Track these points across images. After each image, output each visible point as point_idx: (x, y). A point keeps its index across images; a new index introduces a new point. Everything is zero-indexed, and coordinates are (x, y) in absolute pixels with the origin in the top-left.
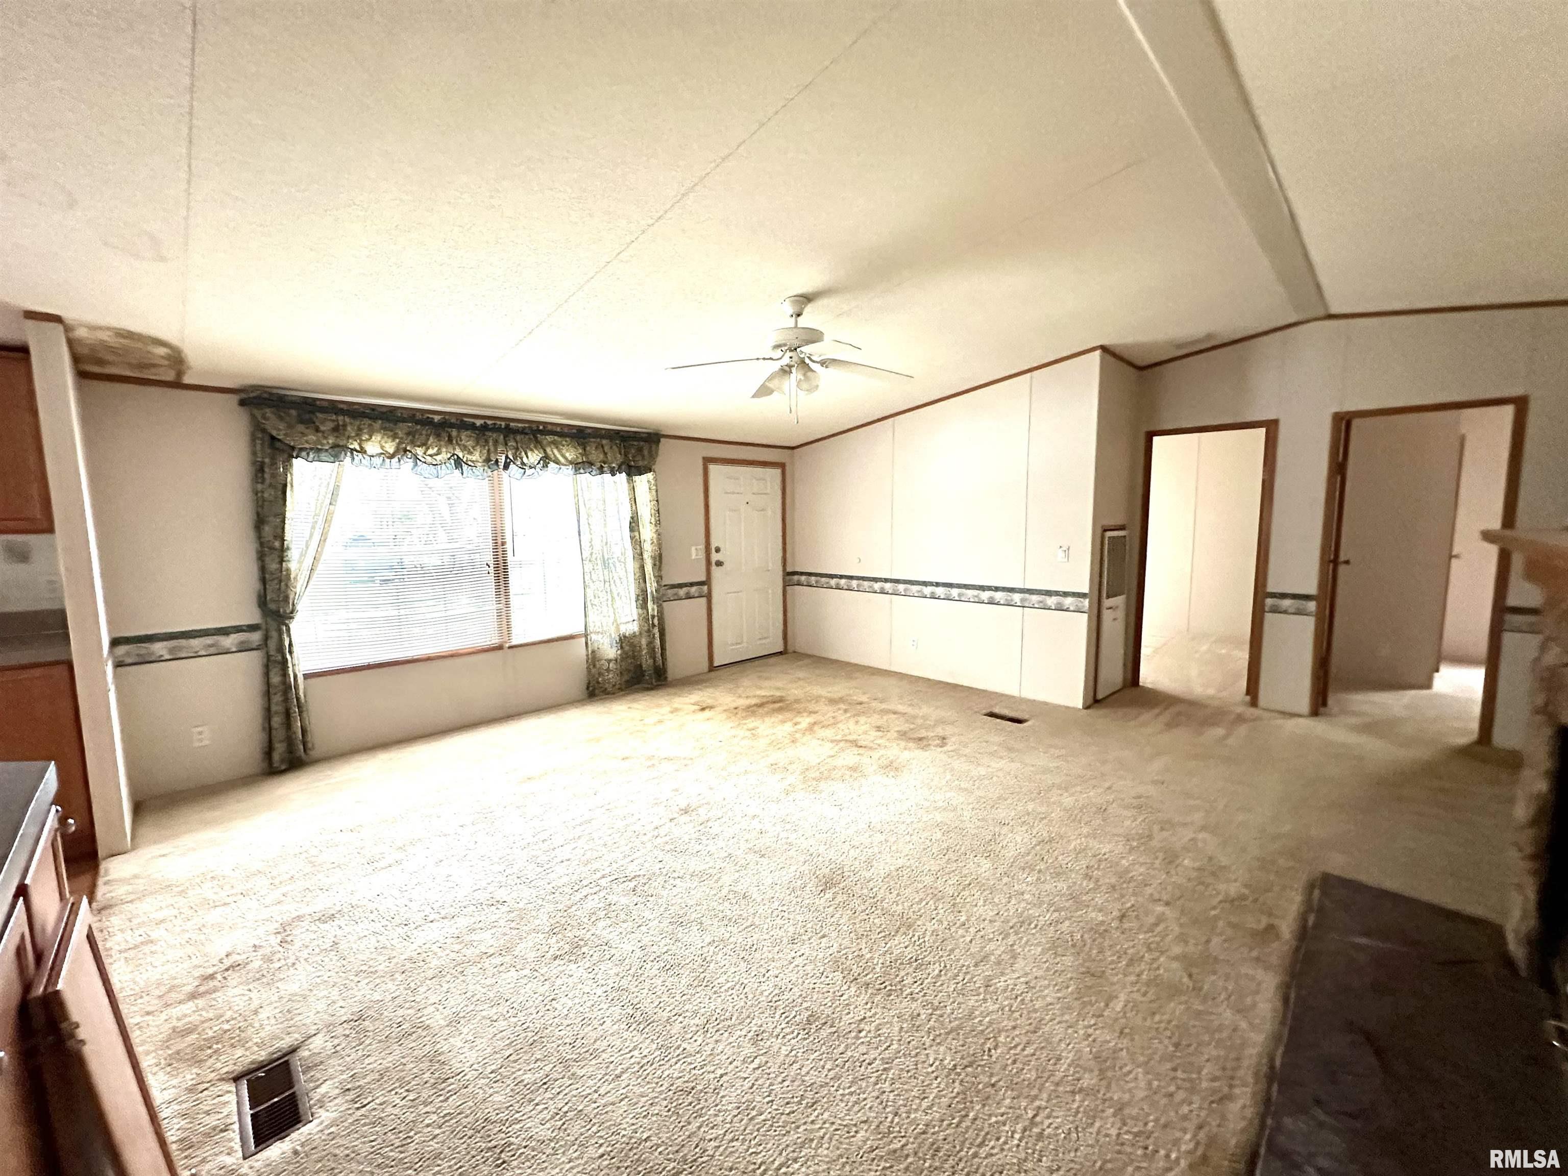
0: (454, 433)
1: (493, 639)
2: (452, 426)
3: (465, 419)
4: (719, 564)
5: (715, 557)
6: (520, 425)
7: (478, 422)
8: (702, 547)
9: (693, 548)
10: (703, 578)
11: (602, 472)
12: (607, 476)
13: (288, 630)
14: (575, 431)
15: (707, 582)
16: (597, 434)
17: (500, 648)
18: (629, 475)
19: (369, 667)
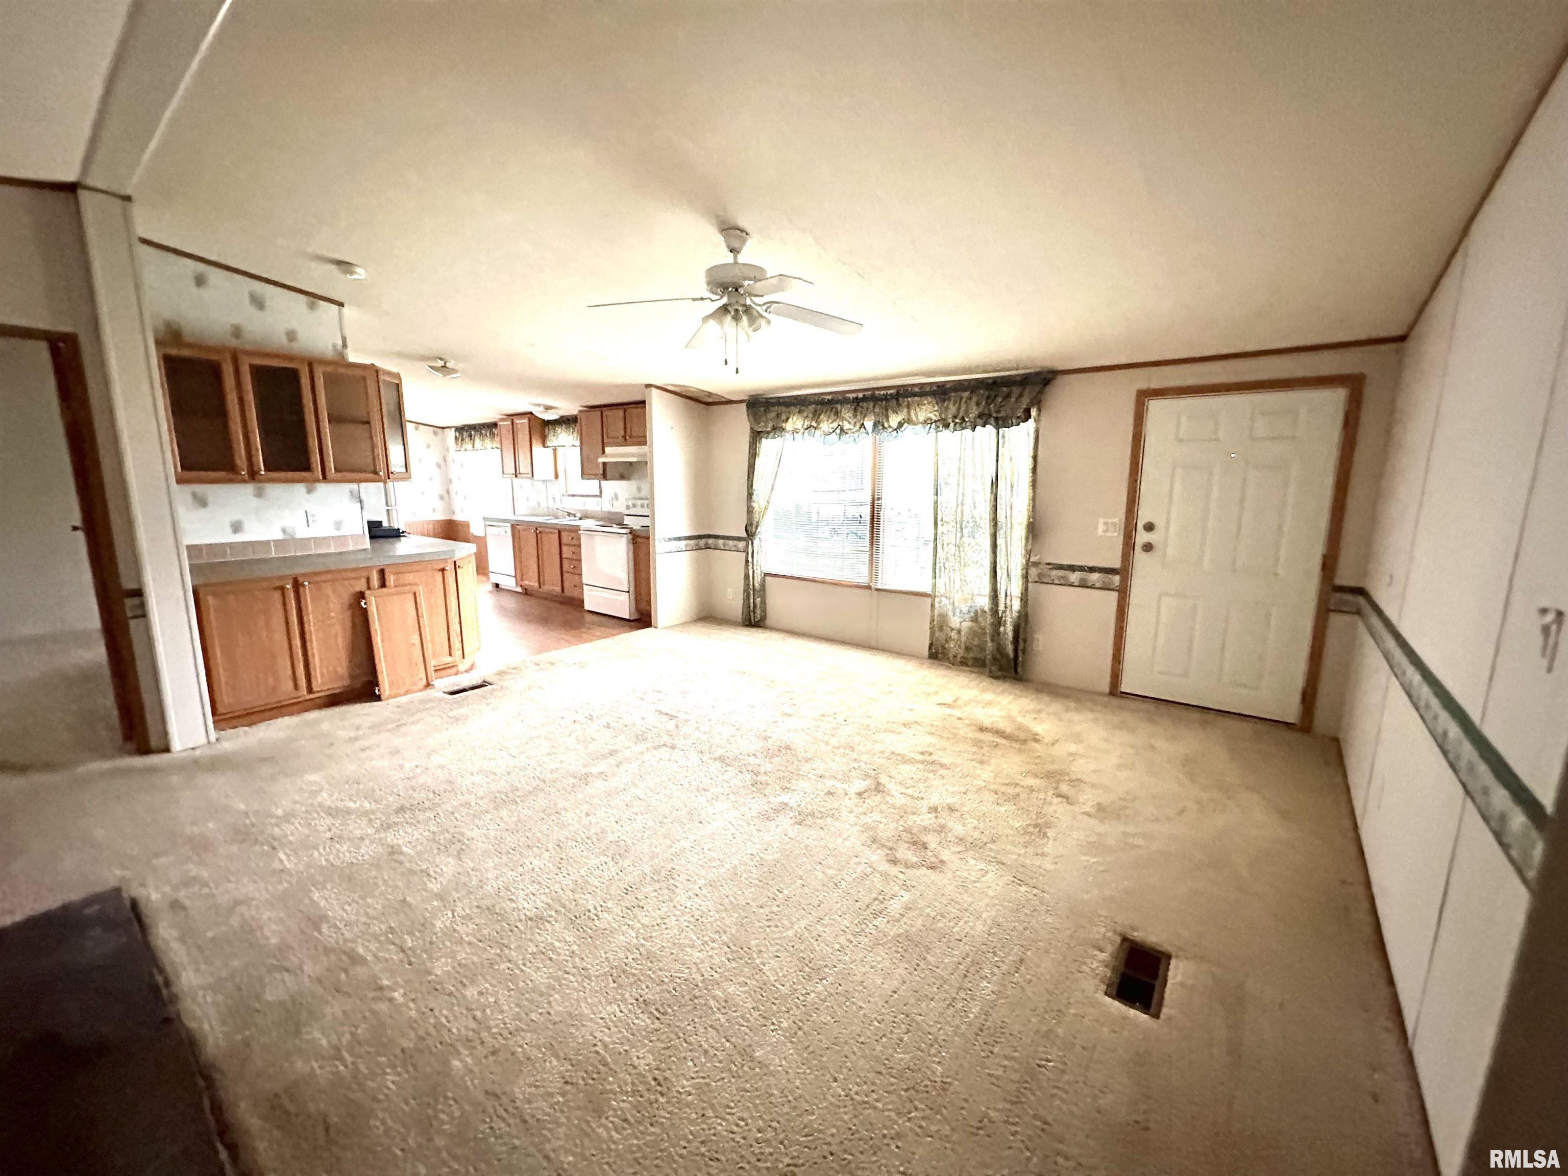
0: (839, 407)
1: (863, 580)
2: (838, 402)
3: (848, 395)
4: (1148, 547)
5: (1142, 537)
6: (882, 393)
7: (852, 396)
8: (1119, 518)
9: (1101, 521)
10: (1117, 564)
11: (963, 428)
12: (968, 432)
13: (752, 543)
14: (935, 388)
15: (1124, 571)
16: (959, 386)
17: (869, 587)
18: (998, 428)
19: (792, 578)
